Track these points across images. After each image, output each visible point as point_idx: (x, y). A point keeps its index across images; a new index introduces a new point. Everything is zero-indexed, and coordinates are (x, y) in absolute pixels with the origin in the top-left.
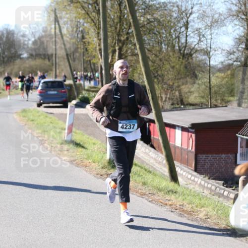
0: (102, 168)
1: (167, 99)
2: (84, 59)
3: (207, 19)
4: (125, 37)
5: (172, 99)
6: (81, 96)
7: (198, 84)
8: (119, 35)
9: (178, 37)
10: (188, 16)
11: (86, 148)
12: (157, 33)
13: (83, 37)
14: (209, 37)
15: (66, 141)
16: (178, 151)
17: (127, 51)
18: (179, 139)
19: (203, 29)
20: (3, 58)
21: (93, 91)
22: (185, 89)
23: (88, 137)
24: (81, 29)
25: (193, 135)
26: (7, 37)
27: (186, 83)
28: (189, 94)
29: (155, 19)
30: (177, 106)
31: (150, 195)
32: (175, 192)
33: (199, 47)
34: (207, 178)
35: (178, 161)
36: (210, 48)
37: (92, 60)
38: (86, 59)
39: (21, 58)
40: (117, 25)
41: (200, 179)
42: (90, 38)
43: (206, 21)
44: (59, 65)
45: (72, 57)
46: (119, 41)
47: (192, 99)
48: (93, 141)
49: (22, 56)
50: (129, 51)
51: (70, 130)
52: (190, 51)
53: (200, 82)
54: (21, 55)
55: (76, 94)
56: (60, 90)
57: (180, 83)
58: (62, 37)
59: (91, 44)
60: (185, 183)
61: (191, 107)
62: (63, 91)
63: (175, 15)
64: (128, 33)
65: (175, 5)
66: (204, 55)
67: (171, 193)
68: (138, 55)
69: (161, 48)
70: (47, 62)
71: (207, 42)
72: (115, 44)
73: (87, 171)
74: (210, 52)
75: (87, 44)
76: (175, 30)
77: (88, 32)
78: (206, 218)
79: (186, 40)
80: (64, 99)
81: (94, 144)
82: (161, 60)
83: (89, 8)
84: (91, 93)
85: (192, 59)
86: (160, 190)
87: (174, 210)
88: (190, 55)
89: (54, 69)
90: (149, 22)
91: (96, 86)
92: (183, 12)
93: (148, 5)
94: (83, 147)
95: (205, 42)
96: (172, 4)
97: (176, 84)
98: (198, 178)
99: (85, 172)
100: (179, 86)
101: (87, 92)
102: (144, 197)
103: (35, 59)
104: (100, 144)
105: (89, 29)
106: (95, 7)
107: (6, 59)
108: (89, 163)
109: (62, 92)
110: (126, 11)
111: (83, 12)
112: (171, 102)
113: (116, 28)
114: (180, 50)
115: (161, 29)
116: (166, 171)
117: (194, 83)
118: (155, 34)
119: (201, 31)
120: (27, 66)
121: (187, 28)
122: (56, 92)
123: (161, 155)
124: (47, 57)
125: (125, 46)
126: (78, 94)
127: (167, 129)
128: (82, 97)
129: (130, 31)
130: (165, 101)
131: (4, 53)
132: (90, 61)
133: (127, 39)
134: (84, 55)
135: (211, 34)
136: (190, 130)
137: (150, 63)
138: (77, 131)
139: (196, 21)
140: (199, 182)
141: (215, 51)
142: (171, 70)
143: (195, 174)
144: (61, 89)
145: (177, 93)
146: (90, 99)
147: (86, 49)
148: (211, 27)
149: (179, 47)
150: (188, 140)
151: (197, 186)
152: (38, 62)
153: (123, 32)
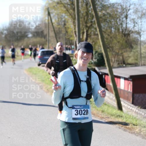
1: (115, 61)
2: (65, 38)
3: (139, 13)
4: (90, 24)
5: (118, 61)
7: (134, 52)
8: (86, 23)
9: (122, 24)
10: (127, 11)
12: (109, 21)
13: (65, 24)
14: (140, 24)
16: (122, 92)
17: (91, 33)
18: (122, 85)
19: (136, 19)
20: (17, 37)
22: (126, 55)
24: (63, 19)
25: (131, 83)
27: (127, 51)
28: (128, 58)
29: (108, 13)
30: (121, 65)
31: (106, 118)
32: (122, 117)
33: (134, 30)
34: (139, 108)
35: (122, 98)
36: (141, 30)
38: (67, 38)
39: (28, 38)
40: (85, 17)
41: (135, 109)
42: (69, 25)
43: (138, 14)
44: (51, 41)
45: (58, 36)
46: (86, 26)
47: (130, 61)
50: (92, 33)
52: (128, 32)
53: (135, 51)
54: (27, 35)
57: (123, 51)
58: (52, 24)
59: (70, 28)
60: (127, 111)
61: (130, 66)
63: (119, 11)
64: (92, 22)
65: (120, 5)
66: (137, 34)
67: (119, 117)
68: (98, 35)
69: (111, 31)
70: (43, 39)
71: (139, 26)
72: (84, 28)
74: (140, 33)
75: (67, 29)
76: (120, 20)
77: (68, 21)
78: (140, 132)
79: (126, 26)
82: (111, 38)
83: (68, 7)
85: (130, 37)
86: (112, 115)
87: (121, 127)
88: (129, 34)
89: (48, 44)
90: (104, 15)
91: (72, 54)
92: (124, 9)
93: (103, 5)
95: (138, 27)
96: (117, 4)
97: (120, 52)
98: (134, 108)
100: (122, 53)
102: (102, 119)
103: (36, 37)
105: (69, 20)
106: (72, 7)
107: (19, 38)
110: (90, 9)
111: (65, 9)
112: (117, 63)
113: (84, 19)
114: (123, 32)
115: (112, 19)
116: (115, 104)
117: (131, 51)
118: (108, 22)
119: (135, 20)
121: (127, 18)
123: (112, 94)
124: (43, 36)
125: (90, 29)
127: (116, 79)
129: (93, 20)
130: (114, 62)
132: (69, 39)
133: (91, 25)
134: (65, 35)
135: (141, 22)
136: (129, 79)
137: (105, 40)
139: (132, 14)
140: (134, 111)
141: (144, 32)
142: (118, 43)
143: (132, 105)
145: (121, 58)
147: (67, 31)
148: (141, 18)
149: (122, 30)
150: (128, 85)
151: (133, 113)
152: (38, 39)
153: (88, 21)
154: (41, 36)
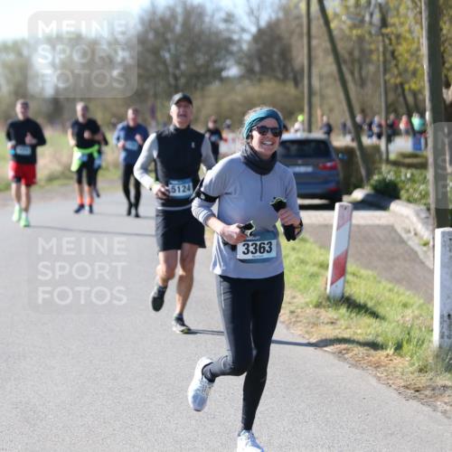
0: (421, 370)
2: (385, 82)
6: (376, 177)
11: (383, 318)
13: (384, 23)
15: (328, 299)
20: (176, 78)
21: (409, 166)
23: (390, 286)
26: (186, 24)
37: (407, 82)
38: (392, 81)
39: (222, 80)
42: (402, 24)
44: (323, 97)
45: (356, 75)
48: (403, 299)
49: (224, 74)
51: (340, 269)
54: (222, 69)
55: (363, 172)
56: (321, 162)
58: (327, 22)
59: (406, 39)
62: (329, 164)
70: (290, 88)
73: (379, 379)
75: (394, 41)
77: (397, 10)
80: (332, 186)
81: (405, 306)
84: (403, 170)
89: (306, 108)
91: (418, 152)
94: (375, 315)
99: (374, 381)
101: (394, 168)
103: (260, 80)
104: (420, 307)
107: (183, 81)
108: (388, 355)
109: (325, 168)
120: (239, 99)
122: (309, 169)
124: (291, 75)
126: (370, 174)
128: (379, 181)
131: (177, 66)
132: (402, 85)
134: (386, 71)
138: (364, 272)
144: (323, 160)
146: (400, 185)
147: (393, 53)
154: (280, 75)
